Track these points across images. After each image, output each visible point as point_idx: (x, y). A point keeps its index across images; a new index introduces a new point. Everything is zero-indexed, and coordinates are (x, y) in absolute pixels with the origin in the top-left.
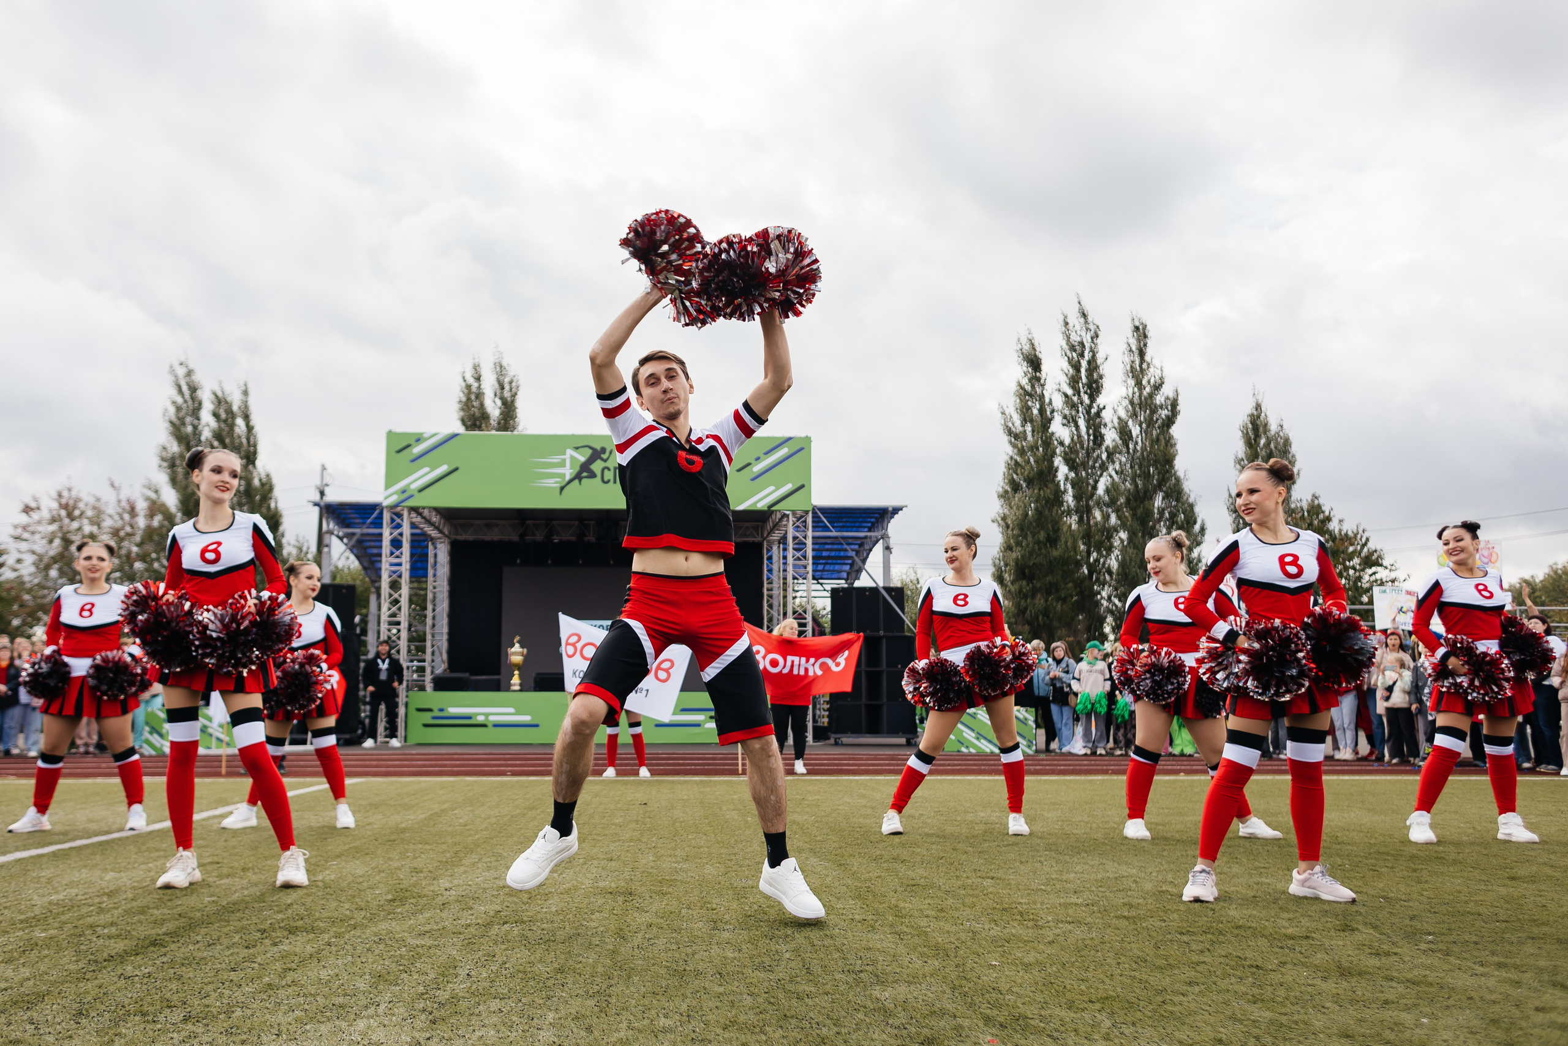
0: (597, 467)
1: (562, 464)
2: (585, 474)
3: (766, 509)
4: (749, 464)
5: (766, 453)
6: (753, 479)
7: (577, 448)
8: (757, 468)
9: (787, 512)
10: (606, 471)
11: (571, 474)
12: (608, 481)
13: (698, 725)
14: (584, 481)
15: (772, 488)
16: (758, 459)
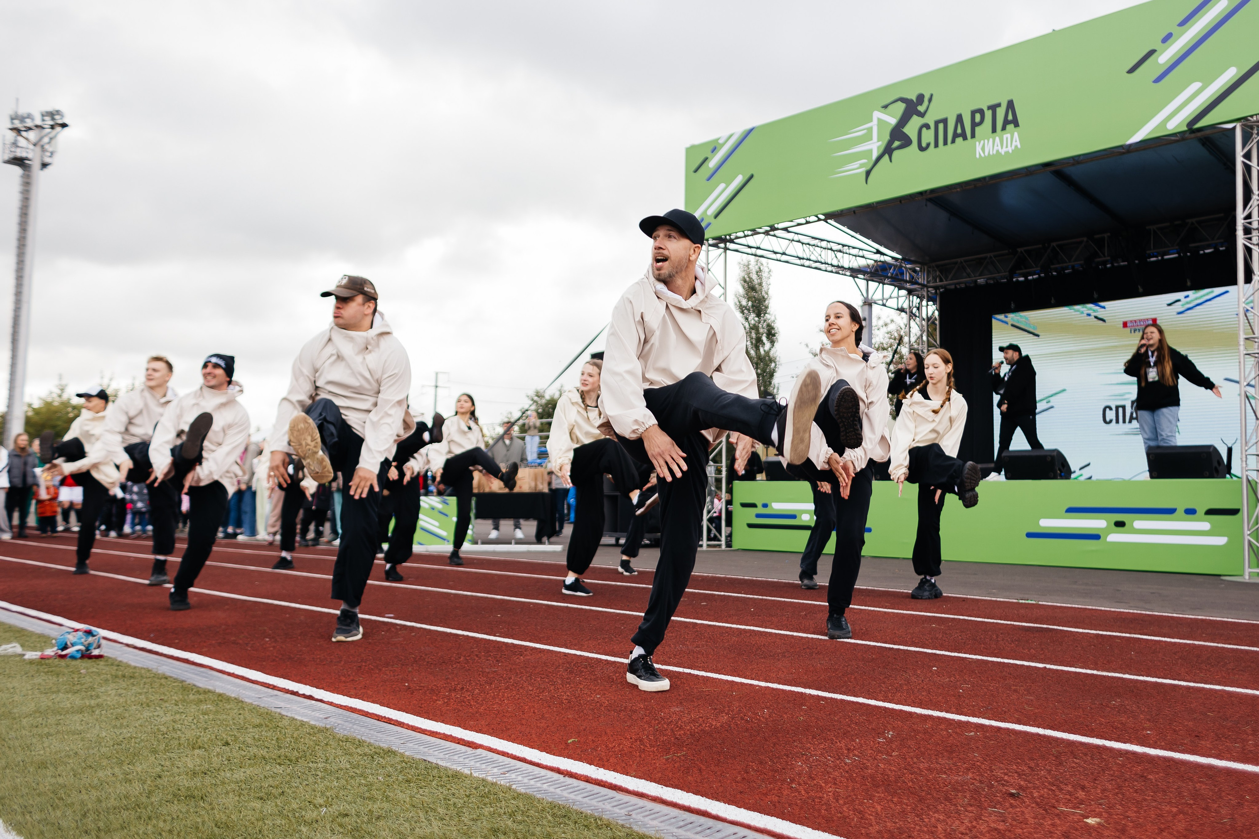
0: (911, 129)
1: (868, 137)
2: (897, 143)
3: (1185, 128)
4: (1152, 52)
5: (1182, 23)
6: (1158, 80)
7: (886, 107)
8: (1165, 57)
9: (1230, 126)
10: (924, 130)
11: (878, 148)
12: (928, 145)
13: (1097, 537)
14: (896, 154)
15: (1197, 85)
16: (1167, 38)
